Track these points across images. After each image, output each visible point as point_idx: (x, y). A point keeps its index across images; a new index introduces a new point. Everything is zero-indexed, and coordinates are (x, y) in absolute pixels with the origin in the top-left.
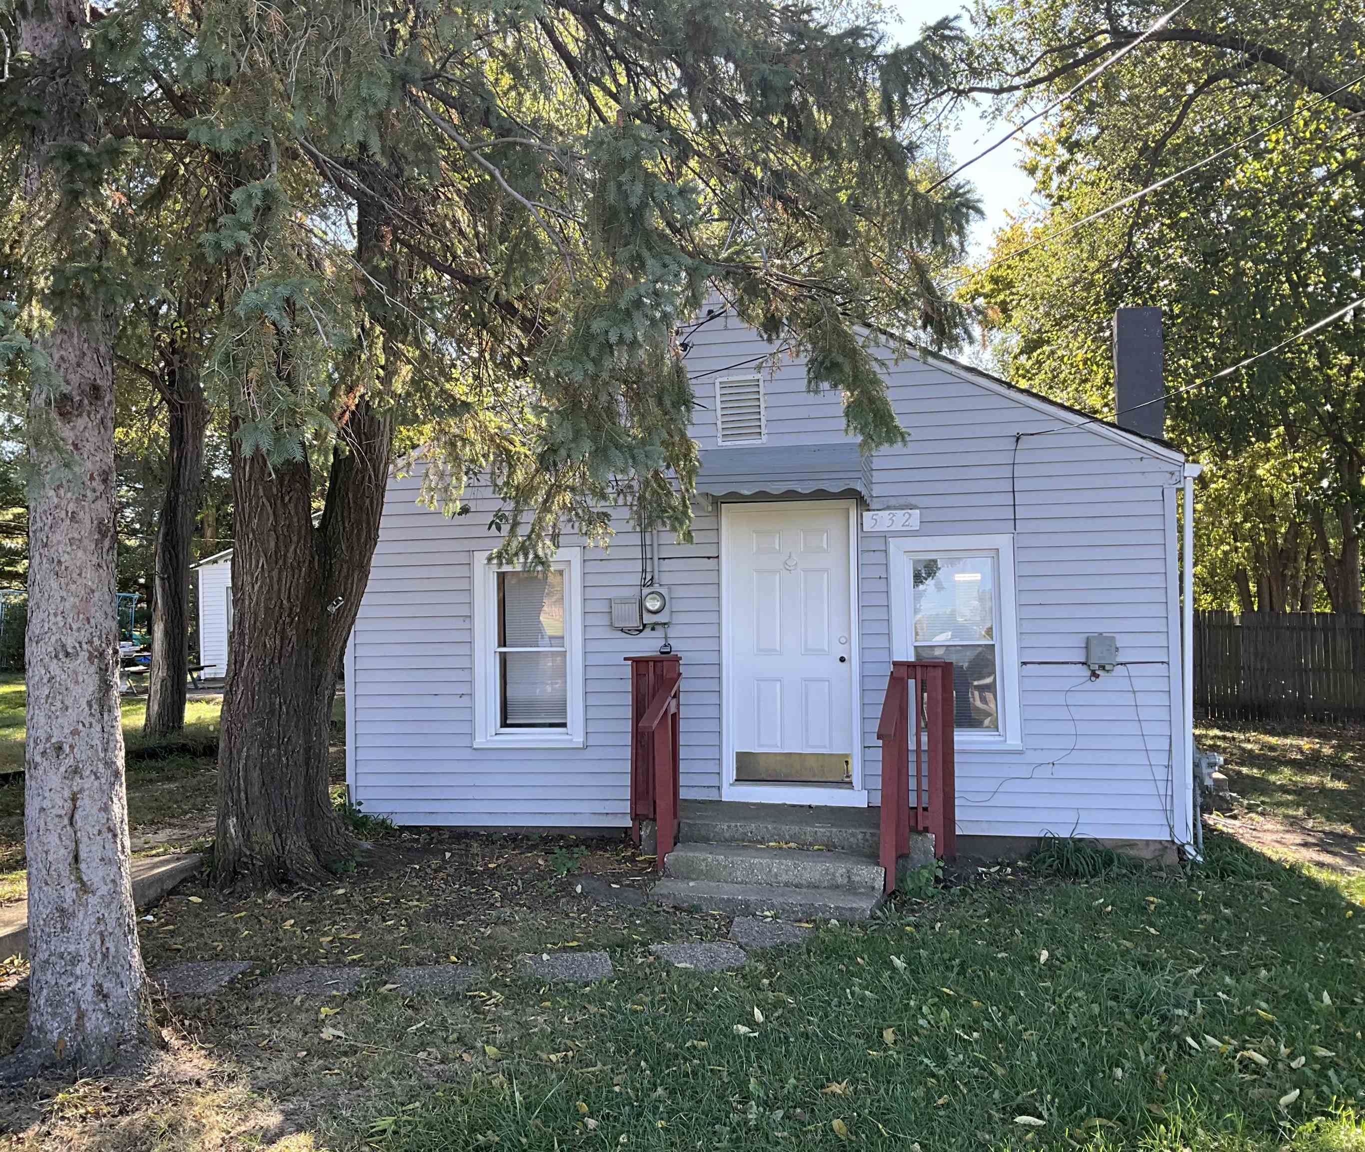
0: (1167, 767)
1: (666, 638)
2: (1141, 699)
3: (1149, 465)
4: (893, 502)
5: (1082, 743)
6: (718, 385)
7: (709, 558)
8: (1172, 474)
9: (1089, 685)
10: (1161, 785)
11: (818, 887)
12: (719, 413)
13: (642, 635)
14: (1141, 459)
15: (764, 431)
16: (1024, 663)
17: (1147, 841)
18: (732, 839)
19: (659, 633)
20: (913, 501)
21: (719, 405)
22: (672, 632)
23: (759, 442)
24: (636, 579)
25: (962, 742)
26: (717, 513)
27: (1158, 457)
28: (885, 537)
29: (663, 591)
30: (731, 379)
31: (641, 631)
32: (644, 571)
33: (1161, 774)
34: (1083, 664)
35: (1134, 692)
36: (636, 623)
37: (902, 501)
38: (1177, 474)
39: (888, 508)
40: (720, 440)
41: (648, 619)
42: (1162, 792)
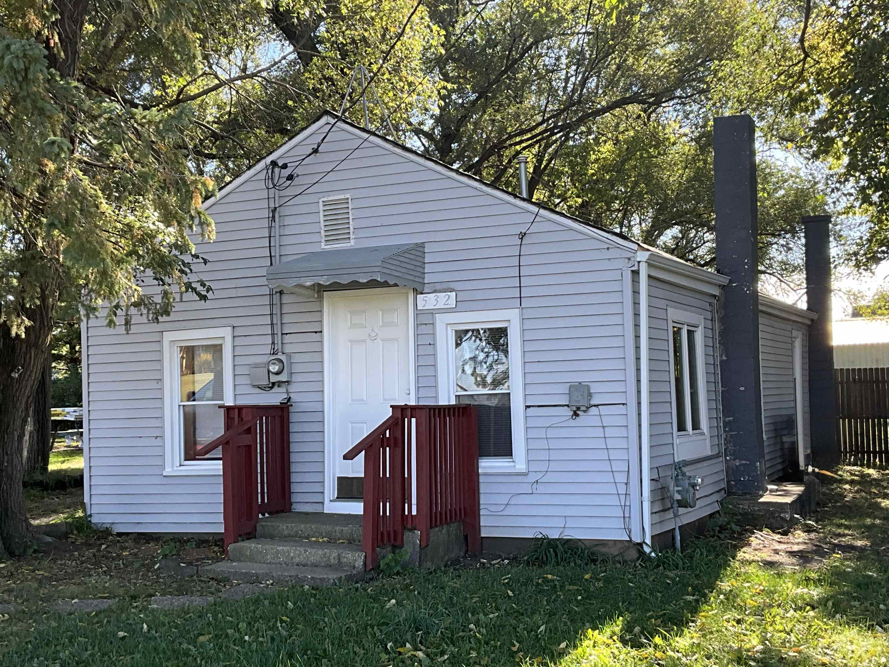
0: (626, 484)
1: (288, 393)
2: (609, 432)
3: (613, 253)
4: (438, 287)
5: (554, 466)
6: (321, 204)
7: (316, 332)
8: (629, 259)
9: (572, 423)
10: (623, 498)
11: (317, 566)
12: (322, 224)
13: (273, 390)
14: (608, 249)
15: (352, 236)
16: (528, 407)
17: (615, 541)
18: (290, 536)
19: (283, 389)
20: (452, 285)
21: (322, 219)
22: (292, 388)
23: (349, 245)
24: (268, 350)
25: (485, 467)
26: (321, 298)
27: (619, 247)
28: (432, 313)
29: (283, 358)
30: (330, 199)
31: (271, 388)
32: (273, 343)
33: (622, 490)
34: (568, 406)
35: (604, 427)
36: (266, 382)
37: (445, 286)
38: (632, 259)
39: (435, 291)
40: (323, 244)
41: (274, 379)
42: (623, 504)
